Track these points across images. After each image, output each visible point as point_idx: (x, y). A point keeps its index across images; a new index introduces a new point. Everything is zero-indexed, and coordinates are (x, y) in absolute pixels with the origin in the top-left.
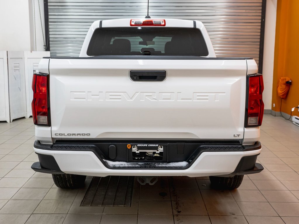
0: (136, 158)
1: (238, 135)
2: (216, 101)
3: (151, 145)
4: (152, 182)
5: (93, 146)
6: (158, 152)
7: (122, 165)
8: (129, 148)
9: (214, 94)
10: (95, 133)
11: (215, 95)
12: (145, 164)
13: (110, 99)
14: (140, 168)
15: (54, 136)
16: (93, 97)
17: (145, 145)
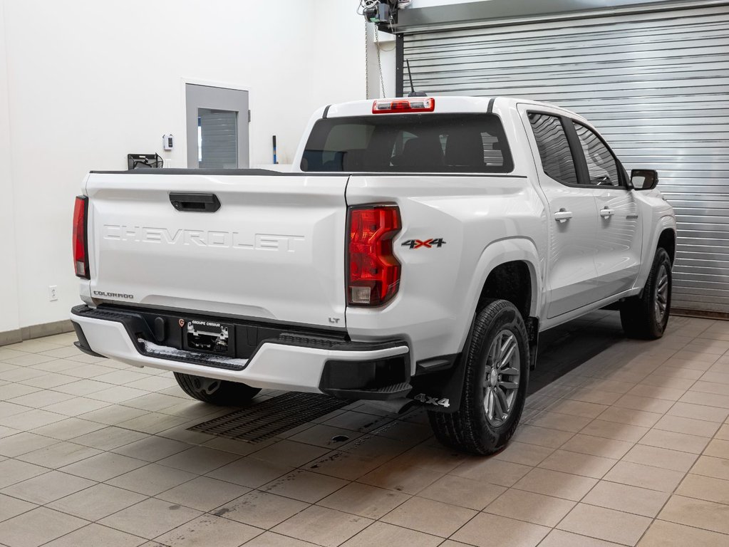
0: (197, 345)
1: (337, 320)
2: (289, 251)
3: (210, 324)
4: (210, 389)
5: (139, 316)
6: (223, 338)
7: (164, 351)
8: (182, 325)
9: (286, 238)
10: (140, 296)
11: (288, 241)
12: (202, 357)
13: (148, 239)
14: (188, 360)
15: (94, 296)
16: (128, 234)
17: (202, 323)
